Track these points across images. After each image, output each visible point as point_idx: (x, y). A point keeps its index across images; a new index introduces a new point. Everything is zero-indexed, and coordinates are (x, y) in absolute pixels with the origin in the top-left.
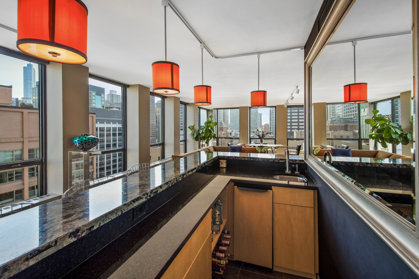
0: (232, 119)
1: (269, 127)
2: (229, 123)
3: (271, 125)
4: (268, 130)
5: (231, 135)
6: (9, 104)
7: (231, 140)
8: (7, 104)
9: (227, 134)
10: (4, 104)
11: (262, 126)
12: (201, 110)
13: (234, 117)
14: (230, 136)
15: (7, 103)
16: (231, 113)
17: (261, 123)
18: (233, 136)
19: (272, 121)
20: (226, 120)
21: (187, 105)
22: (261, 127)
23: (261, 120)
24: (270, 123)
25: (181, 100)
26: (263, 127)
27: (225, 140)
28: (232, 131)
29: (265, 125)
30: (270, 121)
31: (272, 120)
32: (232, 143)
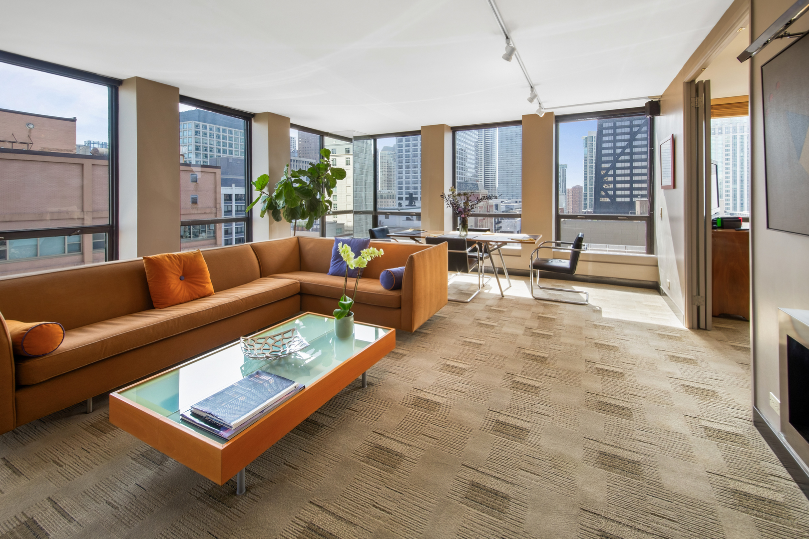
0: (503, 178)
1: (583, 192)
2: (497, 186)
3: (586, 187)
4: (580, 198)
5: (497, 209)
6: (71, 151)
7: (498, 220)
8: (68, 151)
9: (487, 206)
10: (61, 150)
11: (567, 191)
12: (326, 139)
13: (507, 174)
14: (495, 212)
15: (67, 149)
16: (501, 165)
17: (565, 185)
18: (503, 212)
19: (588, 181)
20: (490, 179)
21: (253, 119)
22: (565, 192)
23: (565, 178)
24: (586, 184)
25: (182, 92)
26: (570, 194)
27: (484, 219)
28: (502, 202)
29: (574, 188)
30: (586, 179)
31: (588, 178)
32: (500, 225)
